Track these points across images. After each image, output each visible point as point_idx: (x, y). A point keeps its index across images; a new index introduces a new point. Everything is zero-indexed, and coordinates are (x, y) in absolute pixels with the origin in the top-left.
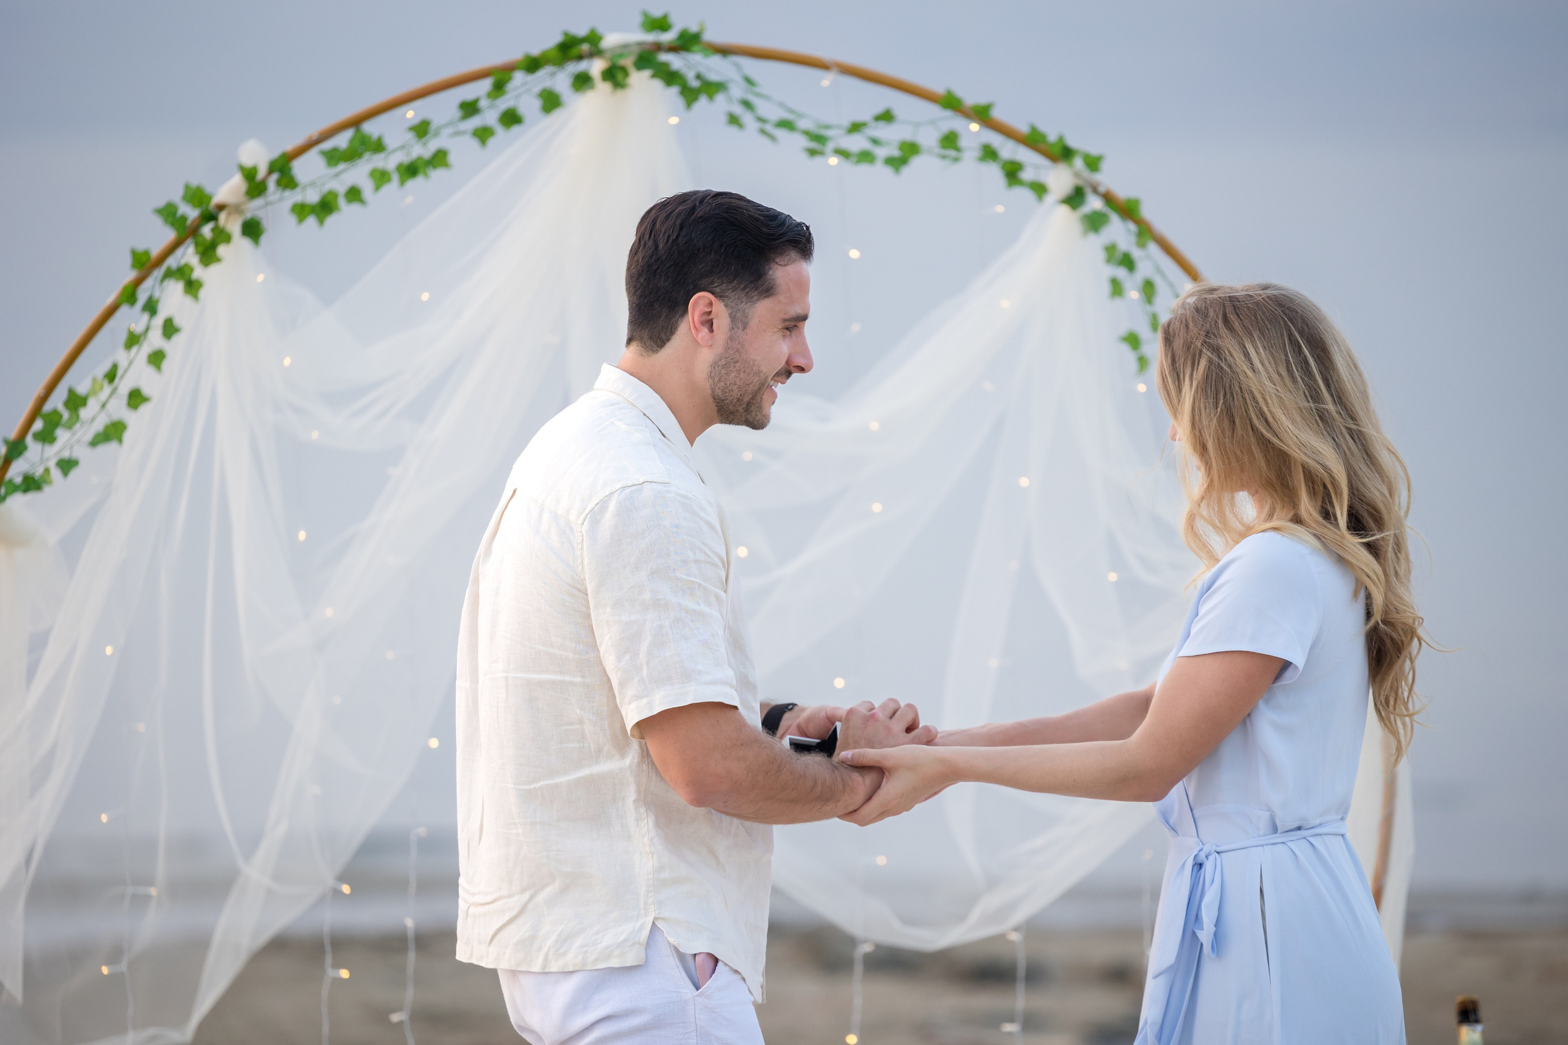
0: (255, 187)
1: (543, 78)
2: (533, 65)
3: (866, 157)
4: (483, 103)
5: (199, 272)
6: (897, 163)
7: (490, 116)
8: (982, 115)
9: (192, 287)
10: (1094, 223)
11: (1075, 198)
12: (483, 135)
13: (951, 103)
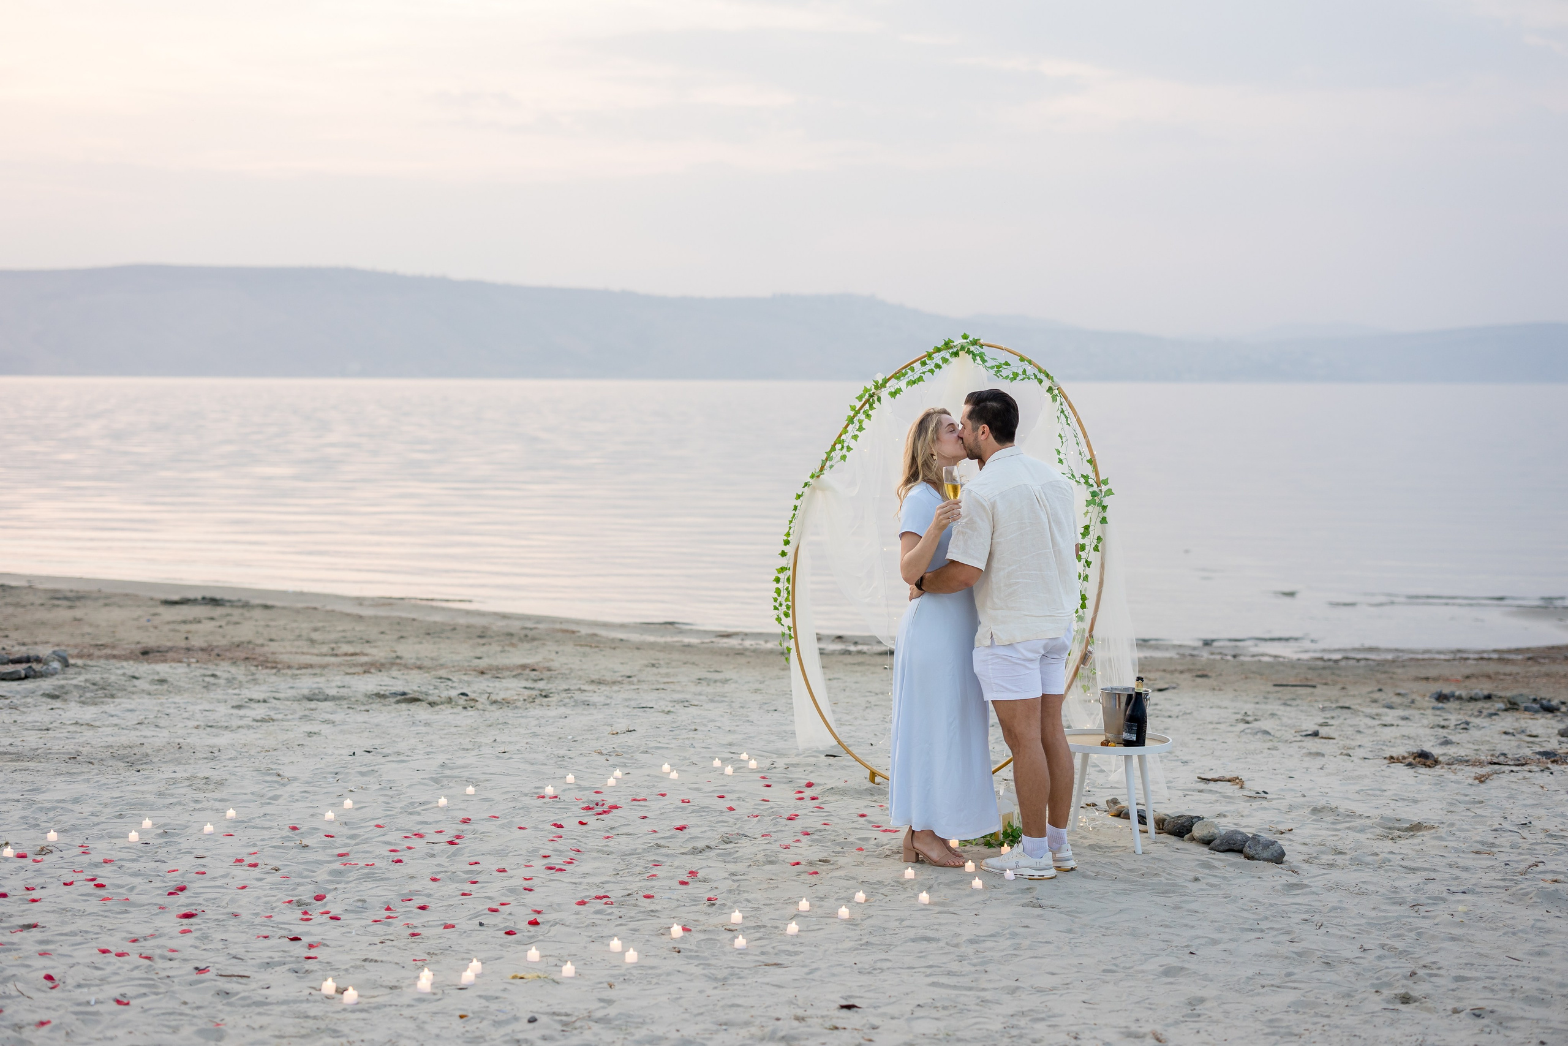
0: (877, 387)
1: (943, 354)
2: (938, 350)
3: (1007, 377)
4: (928, 362)
5: (870, 412)
6: (1014, 378)
7: (932, 366)
8: (1030, 362)
9: (868, 416)
10: (1054, 399)
11: (1050, 389)
12: (932, 371)
13: (1022, 359)
